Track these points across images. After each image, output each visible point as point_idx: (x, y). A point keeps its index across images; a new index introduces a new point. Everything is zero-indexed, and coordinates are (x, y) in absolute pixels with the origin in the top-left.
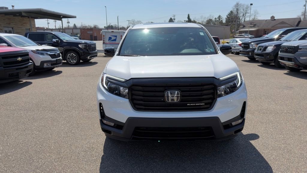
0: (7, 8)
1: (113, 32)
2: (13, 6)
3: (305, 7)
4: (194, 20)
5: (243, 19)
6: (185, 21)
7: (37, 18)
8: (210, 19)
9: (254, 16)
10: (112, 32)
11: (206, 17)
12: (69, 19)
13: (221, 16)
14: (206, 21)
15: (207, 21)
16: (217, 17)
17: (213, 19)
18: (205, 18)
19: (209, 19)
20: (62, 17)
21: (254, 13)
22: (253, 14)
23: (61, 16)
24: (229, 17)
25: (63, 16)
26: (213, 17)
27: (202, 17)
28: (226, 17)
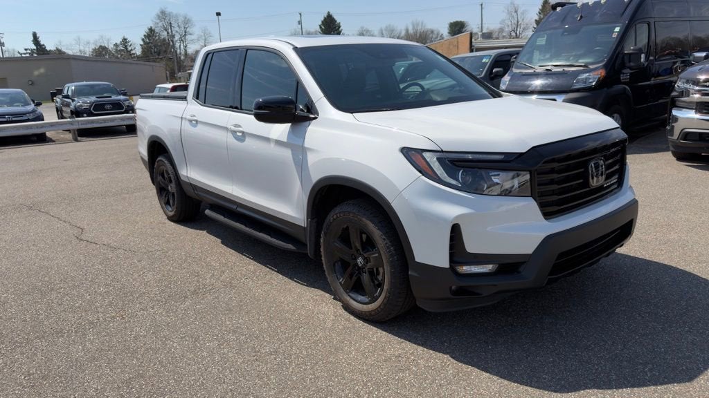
3: (300, 26)
4: (57, 49)
5: (182, 47)
6: (26, 50)
8: (103, 45)
9: (203, 41)
11: (92, 42)
13: (129, 39)
14: (91, 50)
15: (95, 50)
16: (118, 41)
17: (111, 47)
18: (88, 43)
19: (99, 45)
21: (202, 34)
22: (201, 36)
24: (148, 43)
26: (108, 40)
27: (78, 41)
28: (142, 43)
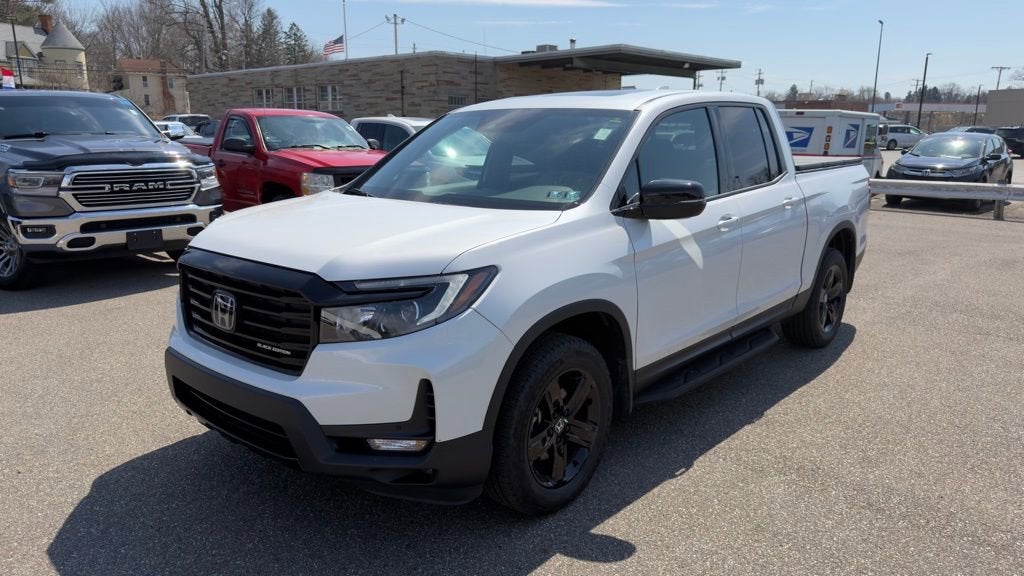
0: (553, 48)
1: (802, 113)
2: (573, 41)
7: (626, 74)
10: (798, 113)
12: (725, 70)
20: (687, 66)
23: (684, 63)
25: (691, 64)
